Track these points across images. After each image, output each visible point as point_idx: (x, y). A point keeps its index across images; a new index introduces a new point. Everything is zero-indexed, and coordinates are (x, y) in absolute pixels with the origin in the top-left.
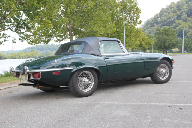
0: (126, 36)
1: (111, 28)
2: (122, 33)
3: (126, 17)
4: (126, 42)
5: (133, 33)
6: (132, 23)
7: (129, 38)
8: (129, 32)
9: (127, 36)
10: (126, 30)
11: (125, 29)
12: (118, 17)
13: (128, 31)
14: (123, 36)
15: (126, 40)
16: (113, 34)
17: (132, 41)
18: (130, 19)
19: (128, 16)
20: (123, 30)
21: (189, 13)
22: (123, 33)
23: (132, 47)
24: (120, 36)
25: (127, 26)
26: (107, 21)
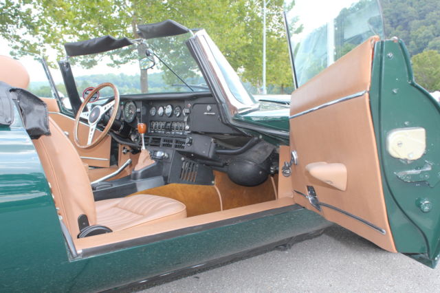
0: (267, 56)
1: (235, 35)
2: (260, 51)
3: (269, 16)
4: (267, 70)
5: (283, 53)
6: (281, 29)
7: (273, 62)
8: (274, 50)
9: (271, 58)
10: (269, 45)
11: (267, 43)
12: (252, 15)
13: (273, 47)
14: (262, 56)
15: (267, 67)
16: (240, 53)
17: (280, 69)
18: (279, 22)
19: (273, 15)
20: (262, 44)
21: (394, 20)
22: (262, 52)
23: (281, 82)
24: (255, 58)
25: (272, 36)
26: (227, 20)
